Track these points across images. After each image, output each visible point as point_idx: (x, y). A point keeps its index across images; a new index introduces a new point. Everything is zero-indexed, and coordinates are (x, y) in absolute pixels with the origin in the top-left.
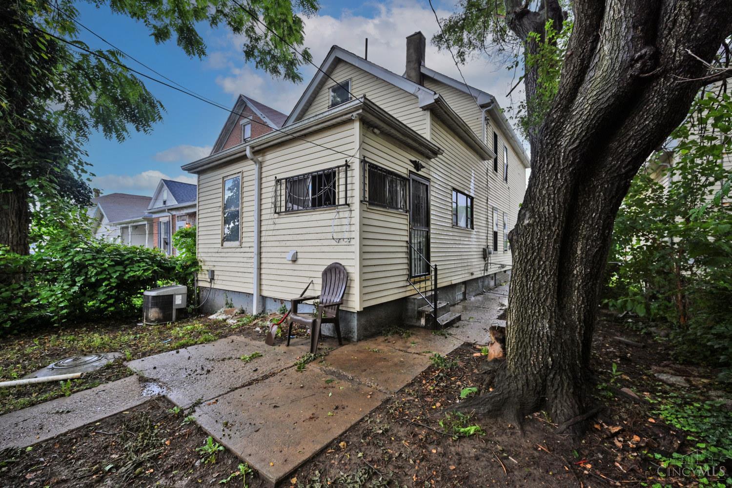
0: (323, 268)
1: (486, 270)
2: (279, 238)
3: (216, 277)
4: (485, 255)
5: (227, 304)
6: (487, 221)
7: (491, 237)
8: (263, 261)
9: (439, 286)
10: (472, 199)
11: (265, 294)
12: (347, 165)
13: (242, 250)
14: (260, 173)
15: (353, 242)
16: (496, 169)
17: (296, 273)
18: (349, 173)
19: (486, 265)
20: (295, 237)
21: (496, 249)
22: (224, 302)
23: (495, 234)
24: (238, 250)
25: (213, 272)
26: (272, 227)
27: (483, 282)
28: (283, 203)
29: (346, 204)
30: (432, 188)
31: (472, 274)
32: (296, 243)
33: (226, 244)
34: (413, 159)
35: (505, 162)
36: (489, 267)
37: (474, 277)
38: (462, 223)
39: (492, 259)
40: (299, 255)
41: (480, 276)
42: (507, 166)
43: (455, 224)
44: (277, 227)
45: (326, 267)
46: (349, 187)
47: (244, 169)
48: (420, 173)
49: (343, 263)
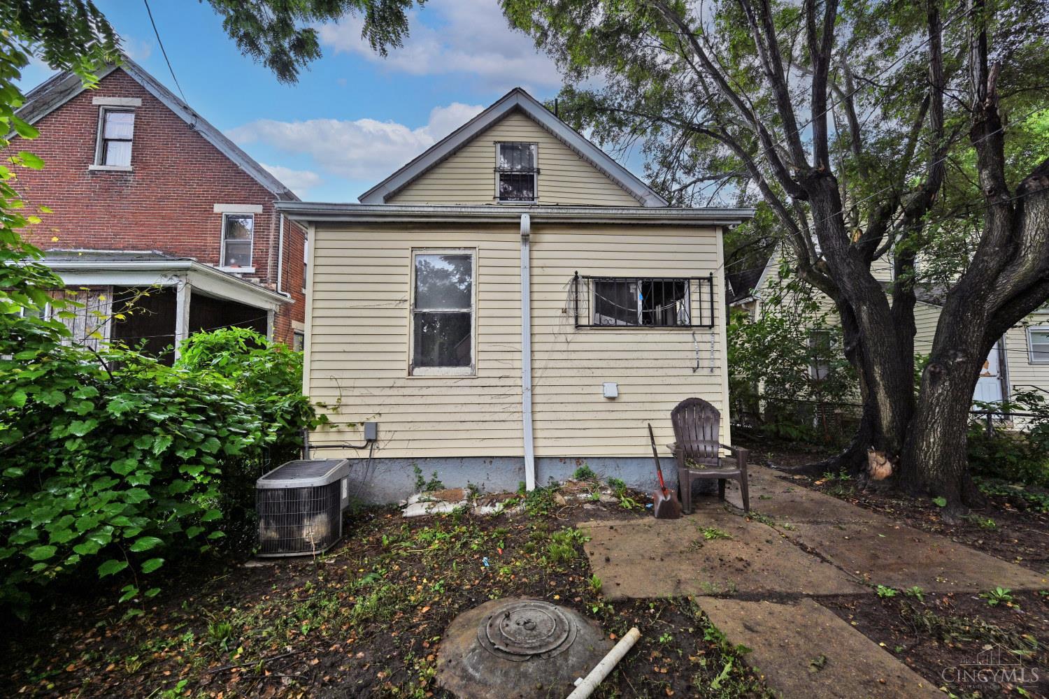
2: (576, 364)
3: (384, 436)
5: (420, 483)
8: (537, 399)
11: (542, 452)
13: (476, 382)
14: (532, 259)
15: (717, 372)
17: (616, 416)
18: (707, 288)
20: (612, 364)
22: (411, 482)
24: (465, 382)
25: (376, 425)
28: (592, 313)
32: (614, 373)
33: (419, 371)
40: (622, 389)
44: (572, 346)
45: (677, 404)
46: (708, 305)
47: (483, 245)
49: (705, 398)
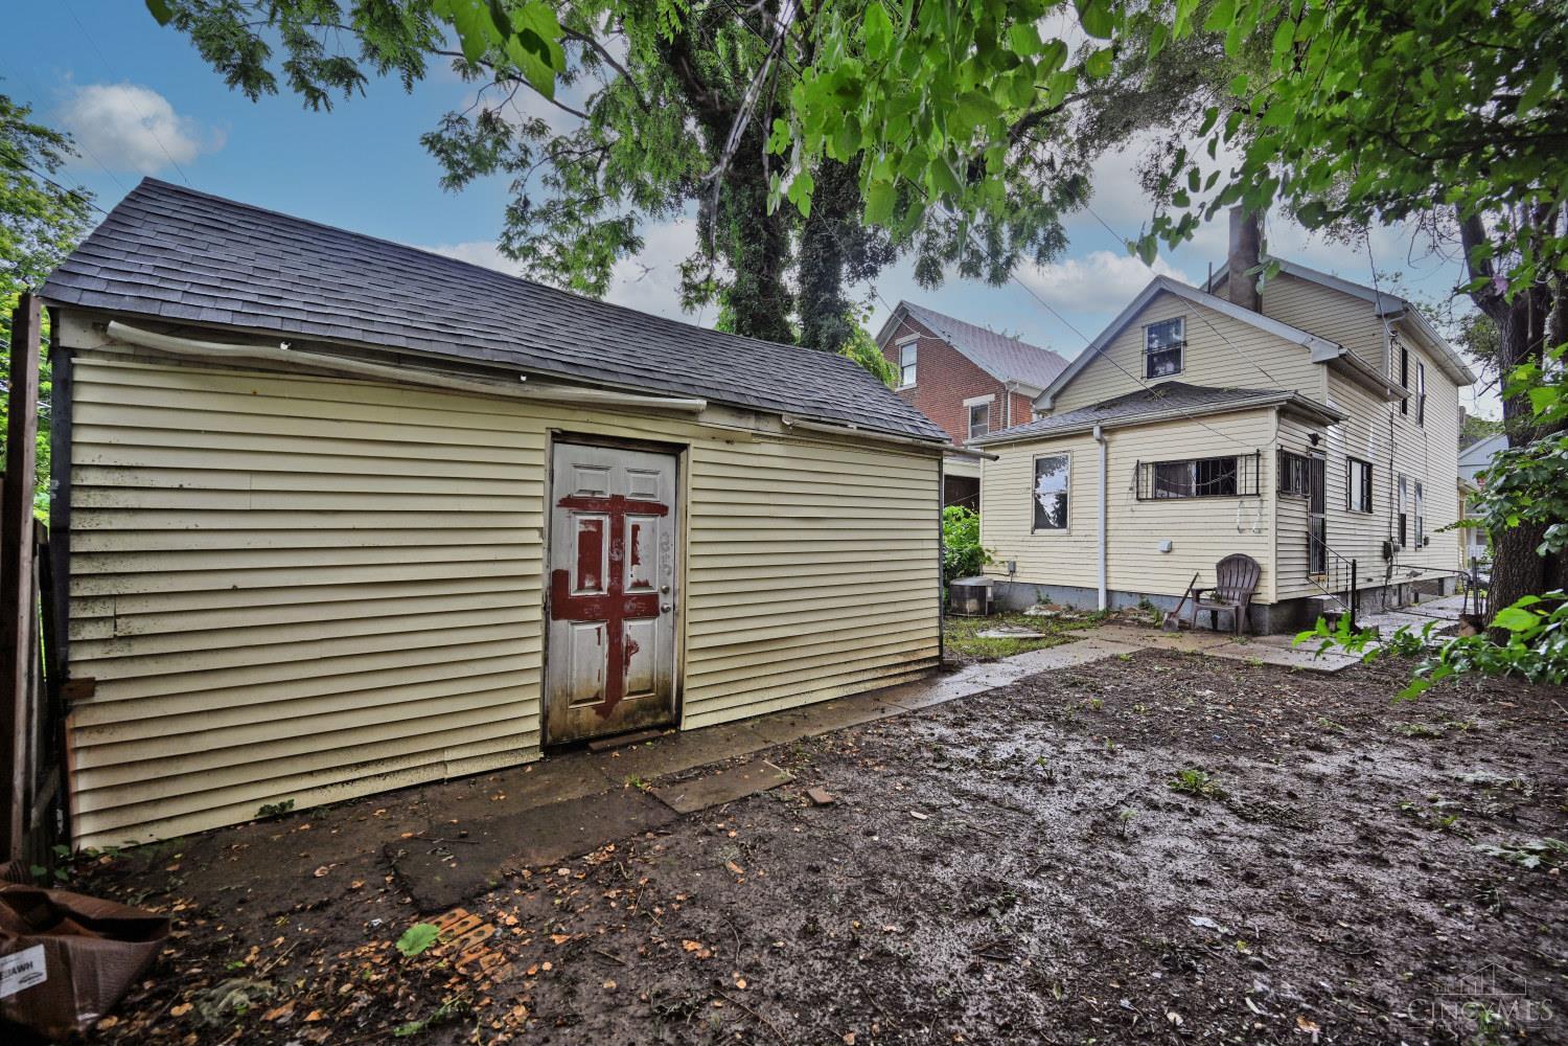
0: (1218, 560)
1: (1389, 577)
2: (1139, 527)
3: (1017, 569)
4: (1388, 552)
5: (1039, 600)
6: (1391, 498)
7: (1396, 524)
8: (1110, 551)
9: (1358, 587)
10: (1370, 466)
11: (1112, 587)
12: (1258, 455)
13: (1071, 539)
14: (1106, 454)
15: (1264, 533)
16: (1404, 410)
17: (1169, 565)
18: (1261, 462)
19: (1390, 569)
20: (1168, 526)
21: (1403, 542)
22: (1034, 599)
23: (1403, 518)
24: (1066, 539)
25: (1014, 563)
26: (1130, 514)
27: (1384, 595)
28: (1150, 489)
29: (1258, 494)
30: (1328, 463)
31: (1370, 580)
32: (1170, 533)
34: (1311, 432)
35: (1420, 390)
36: (1394, 573)
37: (1371, 585)
38: (1356, 506)
39: (1400, 558)
40: (1174, 546)
41: (1379, 584)
42: (1423, 398)
43: (1349, 508)
44: (1137, 514)
45: (1223, 558)
46: (1260, 476)
47: (1074, 448)
48: (1318, 447)
49: (1250, 554)
